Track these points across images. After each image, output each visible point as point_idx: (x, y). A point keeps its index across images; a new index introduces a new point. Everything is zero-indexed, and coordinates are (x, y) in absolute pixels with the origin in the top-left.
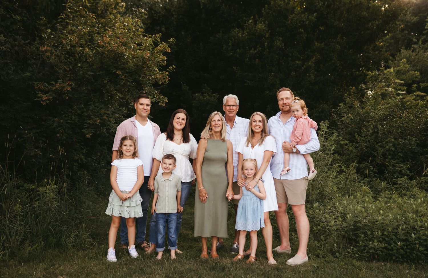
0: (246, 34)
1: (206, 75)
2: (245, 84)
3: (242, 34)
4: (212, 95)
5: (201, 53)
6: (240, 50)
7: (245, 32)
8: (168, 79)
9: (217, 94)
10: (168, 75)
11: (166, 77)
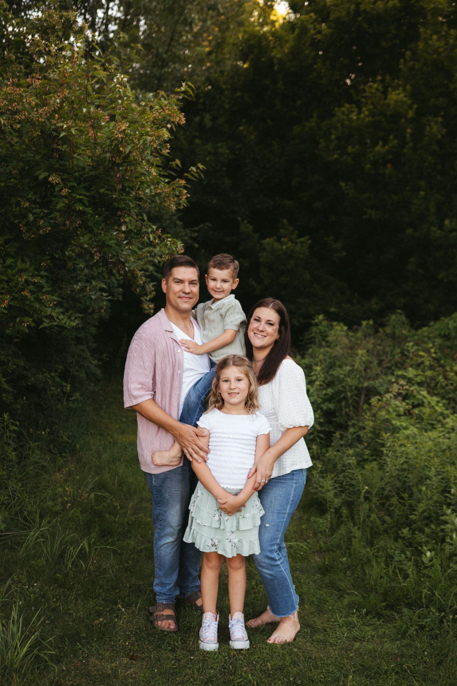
0: (367, 113)
1: (286, 201)
2: (364, 217)
3: (359, 114)
4: (298, 240)
5: (277, 160)
6: (353, 147)
7: (364, 109)
8: (185, 197)
9: (308, 237)
10: (185, 188)
11: (180, 192)
